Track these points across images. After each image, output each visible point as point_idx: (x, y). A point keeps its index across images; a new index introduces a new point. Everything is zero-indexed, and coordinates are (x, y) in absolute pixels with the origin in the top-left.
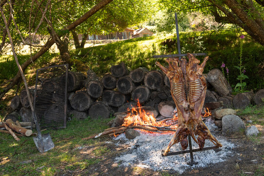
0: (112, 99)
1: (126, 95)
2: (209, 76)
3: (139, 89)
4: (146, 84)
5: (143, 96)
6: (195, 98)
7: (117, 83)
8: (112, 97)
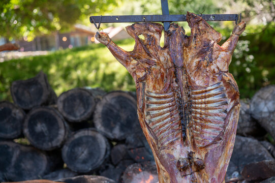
0: (13, 164)
1: (48, 153)
2: (257, 105)
3: (80, 139)
4: (99, 126)
5: (91, 154)
6: (210, 134)
7: (26, 124)
8: (14, 159)
